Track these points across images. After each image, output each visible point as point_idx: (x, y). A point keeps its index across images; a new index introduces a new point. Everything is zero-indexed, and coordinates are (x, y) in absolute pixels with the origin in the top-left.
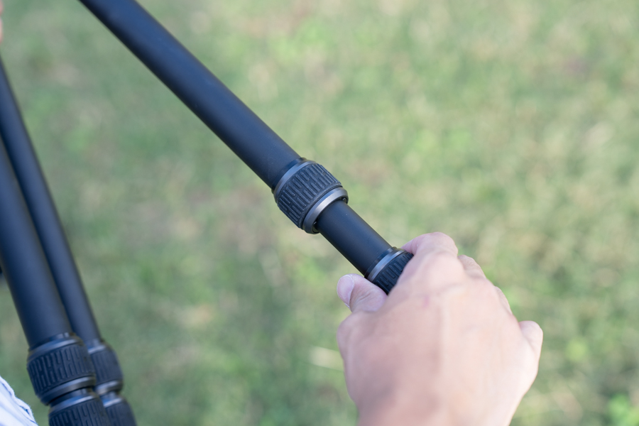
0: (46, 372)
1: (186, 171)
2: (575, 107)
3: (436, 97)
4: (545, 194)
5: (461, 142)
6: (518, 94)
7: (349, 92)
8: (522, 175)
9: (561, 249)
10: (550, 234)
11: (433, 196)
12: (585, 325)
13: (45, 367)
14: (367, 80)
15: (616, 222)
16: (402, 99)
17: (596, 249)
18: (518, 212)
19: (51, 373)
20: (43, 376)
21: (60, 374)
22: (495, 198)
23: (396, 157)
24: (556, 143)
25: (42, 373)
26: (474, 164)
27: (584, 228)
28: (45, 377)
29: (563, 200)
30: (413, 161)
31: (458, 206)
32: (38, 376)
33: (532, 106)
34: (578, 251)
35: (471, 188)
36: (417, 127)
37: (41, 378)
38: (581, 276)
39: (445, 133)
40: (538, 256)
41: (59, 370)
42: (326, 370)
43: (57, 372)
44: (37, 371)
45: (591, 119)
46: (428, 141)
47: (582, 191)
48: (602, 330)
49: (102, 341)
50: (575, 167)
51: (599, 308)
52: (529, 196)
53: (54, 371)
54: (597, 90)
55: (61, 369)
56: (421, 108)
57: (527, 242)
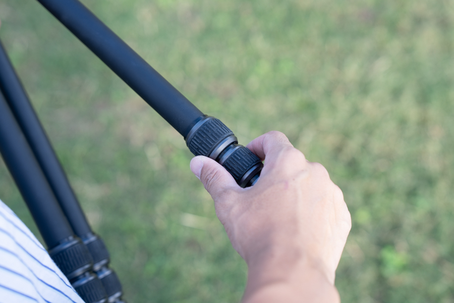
2: (365, 45)
3: (271, 35)
4: (344, 107)
5: (287, 69)
6: (327, 34)
7: (209, 31)
8: (328, 93)
9: (353, 145)
10: (346, 135)
11: (267, 107)
12: (368, 198)
14: (222, 22)
15: (390, 127)
16: (246, 38)
17: (376, 146)
18: (326, 120)
22: (310, 109)
23: (242, 78)
24: (352, 71)
26: (296, 84)
27: (370, 130)
29: (356, 111)
30: (254, 82)
31: (284, 115)
33: (337, 43)
34: (364, 147)
35: (293, 101)
36: (256, 58)
38: (366, 164)
39: (276, 63)
40: (338, 150)
42: (192, 229)
45: (376, 54)
46: (264, 68)
47: (369, 105)
48: (379, 202)
49: (93, 234)
50: (364, 88)
51: (377, 186)
52: (333, 108)
54: (380, 33)
56: (260, 43)
57: (331, 140)
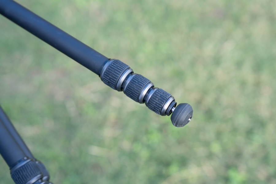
0: (21, 177)
1: (29, 60)
2: (218, 33)
3: (153, 26)
4: (203, 74)
5: (165, 48)
6: (192, 26)
7: (111, 23)
8: (193, 64)
9: (209, 100)
10: (205, 92)
12: (219, 135)
13: (20, 175)
14: (120, 17)
15: (235, 87)
16: (136, 27)
17: (225, 100)
18: (190, 82)
19: (23, 177)
20: (20, 179)
21: (27, 176)
22: (179, 76)
23: (133, 55)
24: (209, 49)
25: (19, 178)
26: (170, 58)
27: (221, 89)
28: (21, 179)
29: (211, 77)
30: (141, 57)
31: (162, 79)
32: (17, 179)
33: (199, 31)
34: (217, 101)
35: (168, 70)
36: (144, 40)
37: (19, 180)
38: (218, 112)
39: (157, 44)
40: (199, 103)
41: (26, 175)
43: (25, 176)
44: (16, 177)
45: (226, 38)
46: (148, 48)
47: (220, 74)
48: (227, 138)
50: (217, 61)
51: (225, 127)
52: (196, 74)
53: (24, 175)
54: (228, 25)
55: (27, 174)
56: (146, 31)
57: (194, 96)
